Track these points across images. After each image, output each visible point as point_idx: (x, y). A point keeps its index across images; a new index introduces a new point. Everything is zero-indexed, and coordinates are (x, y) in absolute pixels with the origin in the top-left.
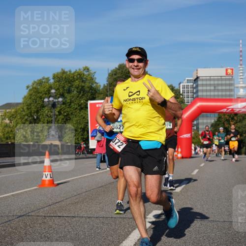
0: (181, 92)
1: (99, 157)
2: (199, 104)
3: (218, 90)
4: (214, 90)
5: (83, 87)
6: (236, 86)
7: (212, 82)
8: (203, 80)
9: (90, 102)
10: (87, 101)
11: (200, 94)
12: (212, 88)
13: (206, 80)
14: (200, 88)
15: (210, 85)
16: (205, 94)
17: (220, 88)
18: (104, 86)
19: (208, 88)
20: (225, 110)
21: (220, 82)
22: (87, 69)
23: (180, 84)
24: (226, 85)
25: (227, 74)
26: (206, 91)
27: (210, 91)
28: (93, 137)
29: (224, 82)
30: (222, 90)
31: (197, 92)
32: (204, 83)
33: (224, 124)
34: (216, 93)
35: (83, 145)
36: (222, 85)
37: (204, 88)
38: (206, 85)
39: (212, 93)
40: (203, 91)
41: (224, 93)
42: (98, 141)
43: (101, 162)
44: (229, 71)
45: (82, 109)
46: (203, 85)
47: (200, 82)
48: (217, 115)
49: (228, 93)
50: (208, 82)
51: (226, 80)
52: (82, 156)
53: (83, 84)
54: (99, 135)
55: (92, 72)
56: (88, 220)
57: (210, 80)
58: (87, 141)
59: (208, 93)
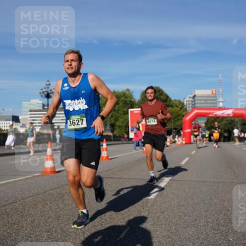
0: (185, 104)
1: (135, 143)
2: (196, 111)
3: (207, 103)
4: (205, 103)
5: (126, 101)
6: (218, 100)
7: (204, 98)
8: (198, 97)
9: (130, 110)
10: (128, 109)
11: (196, 105)
12: (204, 102)
13: (200, 97)
14: (196, 102)
15: (203, 100)
16: (199, 105)
17: (208, 102)
18: (139, 100)
19: (201, 102)
20: (211, 115)
21: (208, 98)
22: (128, 90)
23: (184, 99)
24: (212, 100)
25: (212, 93)
26: (200, 103)
27: (203, 103)
28: (132, 131)
29: (210, 98)
30: (210, 103)
31: (195, 104)
32: (199, 98)
33: (210, 123)
34: (206, 105)
35: (126, 136)
36: (209, 100)
37: (199, 102)
38: (200, 100)
39: (204, 105)
40: (198, 103)
41: (211, 105)
42: (135, 134)
43: (137, 146)
44: (214, 92)
45: (125, 114)
46: (198, 100)
47: (196, 98)
48: (206, 118)
49: (213, 105)
50: (201, 98)
51: (212, 97)
52: (125, 142)
53: (126, 99)
54: (135, 130)
55: (131, 91)
56: (129, 180)
57: (202, 97)
58: (128, 133)
59: (201, 105)
